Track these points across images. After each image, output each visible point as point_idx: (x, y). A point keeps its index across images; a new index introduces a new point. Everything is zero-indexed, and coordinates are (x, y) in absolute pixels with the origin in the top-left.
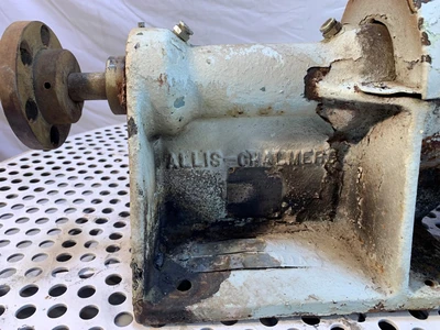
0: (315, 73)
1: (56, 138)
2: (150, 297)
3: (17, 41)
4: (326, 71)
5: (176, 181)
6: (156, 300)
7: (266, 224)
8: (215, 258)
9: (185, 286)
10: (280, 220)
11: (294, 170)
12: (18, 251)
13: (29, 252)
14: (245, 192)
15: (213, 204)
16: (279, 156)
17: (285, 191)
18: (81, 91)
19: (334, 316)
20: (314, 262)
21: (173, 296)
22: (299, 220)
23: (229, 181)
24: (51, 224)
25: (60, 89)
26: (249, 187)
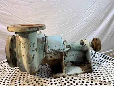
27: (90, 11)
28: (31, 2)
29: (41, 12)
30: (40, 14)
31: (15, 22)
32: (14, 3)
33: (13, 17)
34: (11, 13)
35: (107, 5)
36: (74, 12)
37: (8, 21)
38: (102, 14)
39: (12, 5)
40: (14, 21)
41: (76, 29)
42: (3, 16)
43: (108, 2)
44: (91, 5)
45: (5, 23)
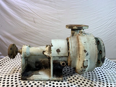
0: (44, 52)
1: (14, 57)
2: (23, 77)
3: (10, 48)
4: (45, 51)
5: (29, 63)
6: (24, 77)
7: (41, 69)
8: (32, 73)
9: (27, 76)
10: (43, 68)
11: (44, 62)
12: (8, 71)
13: (9, 71)
14: (38, 65)
15: (34, 66)
16: (42, 60)
17: (43, 65)
18: (17, 52)
19: (44, 81)
20: (44, 74)
21: (25, 77)
22: (45, 69)
23: (36, 63)
24: (13, 67)
25: (15, 52)
26: (38, 64)
27: (113, 14)
28: (51, 2)
29: (59, 12)
30: (58, 14)
33: (33, 14)
34: (33, 10)
36: (94, 14)
37: (28, 18)
39: (34, 4)
40: (34, 18)
41: (94, 32)
42: (26, 12)
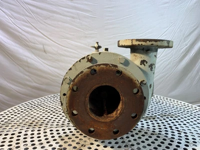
29: (88, 34)
31: (45, 46)
32: (49, 18)
33: (43, 38)
34: (41, 31)
35: (191, 30)
37: (33, 45)
38: (185, 43)
39: (44, 21)
40: (43, 45)
43: (193, 25)
44: (166, 28)
45: (28, 47)
